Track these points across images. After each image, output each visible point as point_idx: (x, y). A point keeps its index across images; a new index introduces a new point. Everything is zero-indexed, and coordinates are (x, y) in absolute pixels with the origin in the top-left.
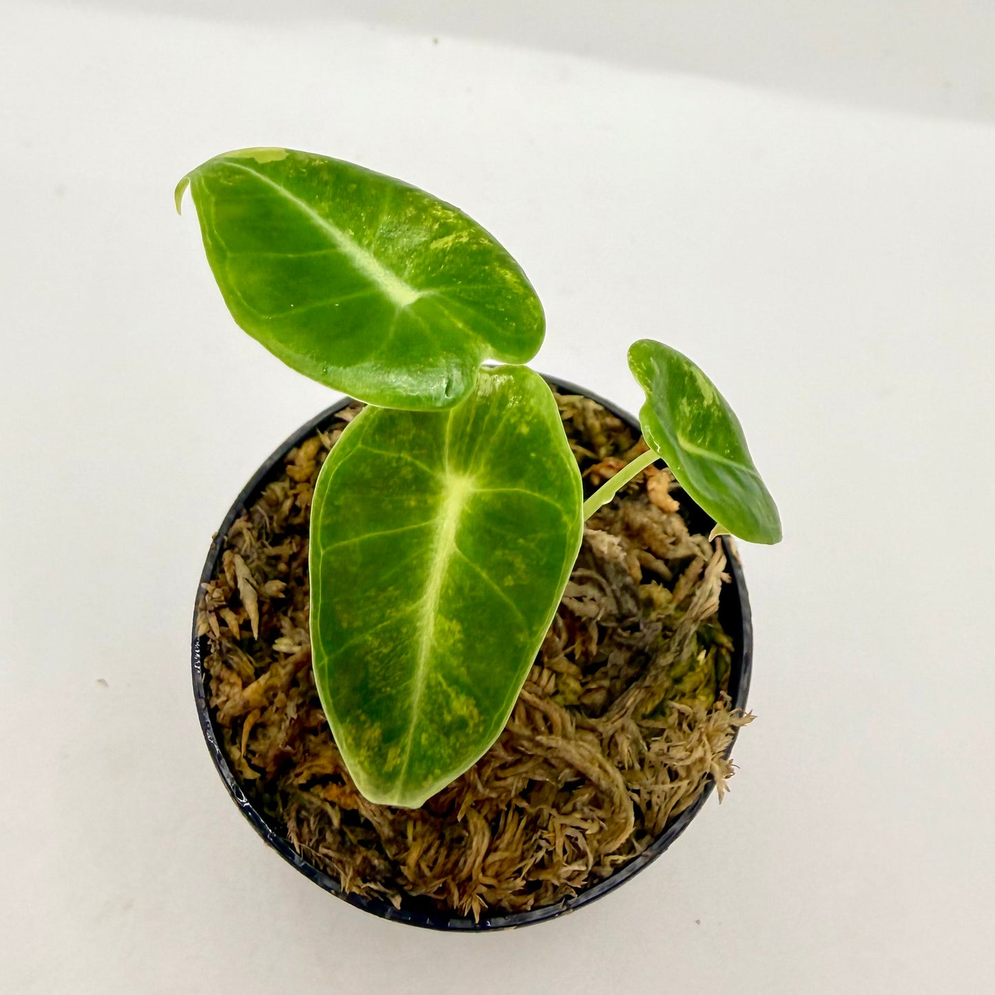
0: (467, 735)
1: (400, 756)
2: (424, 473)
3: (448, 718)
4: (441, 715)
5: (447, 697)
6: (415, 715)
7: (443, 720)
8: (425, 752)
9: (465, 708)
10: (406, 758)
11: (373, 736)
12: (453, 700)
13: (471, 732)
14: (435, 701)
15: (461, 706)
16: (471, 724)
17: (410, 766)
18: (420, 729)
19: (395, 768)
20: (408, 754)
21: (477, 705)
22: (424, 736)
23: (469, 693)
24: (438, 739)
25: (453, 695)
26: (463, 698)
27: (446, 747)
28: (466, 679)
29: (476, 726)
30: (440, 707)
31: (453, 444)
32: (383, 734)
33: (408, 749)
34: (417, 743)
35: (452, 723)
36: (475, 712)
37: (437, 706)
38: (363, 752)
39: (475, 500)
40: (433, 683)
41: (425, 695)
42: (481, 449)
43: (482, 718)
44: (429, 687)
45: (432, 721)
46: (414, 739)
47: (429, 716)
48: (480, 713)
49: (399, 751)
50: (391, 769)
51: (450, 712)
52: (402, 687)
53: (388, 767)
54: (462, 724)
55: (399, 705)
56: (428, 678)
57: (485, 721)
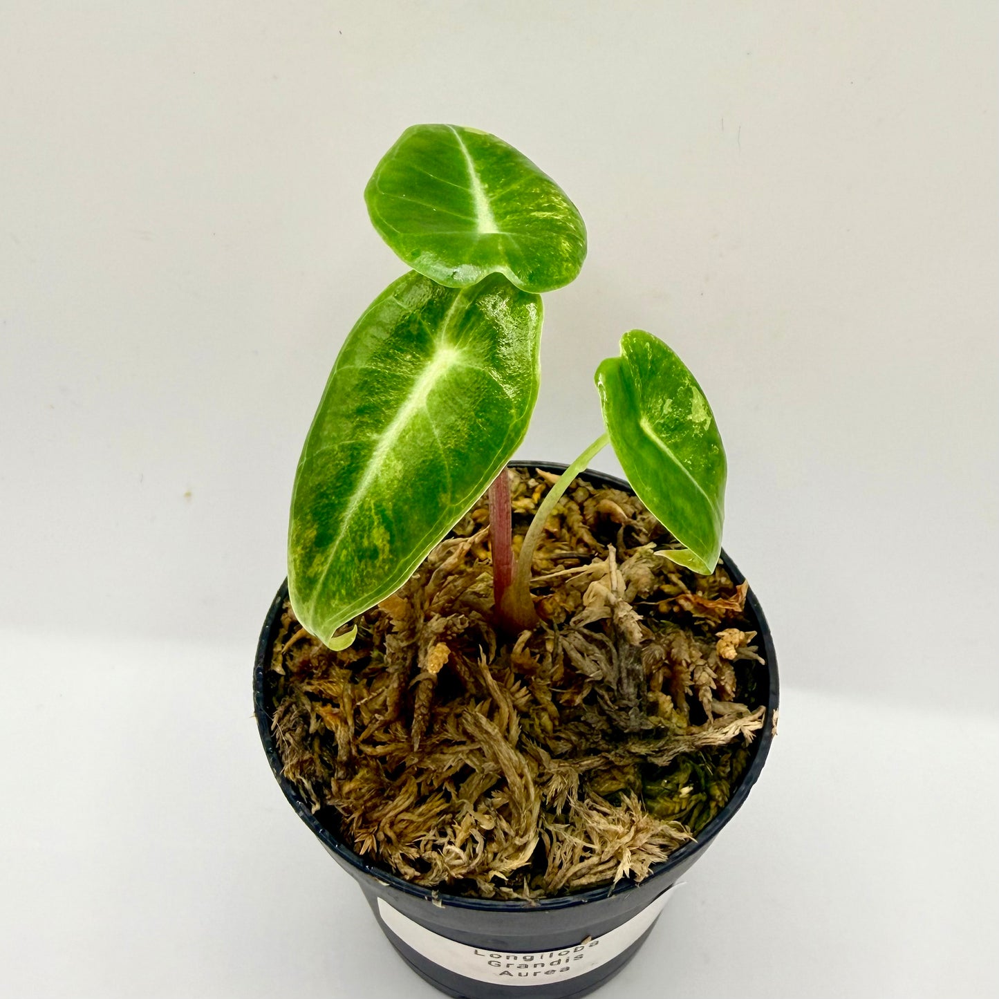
0: (374, 566)
1: (322, 564)
2: (426, 334)
3: (366, 543)
4: (362, 537)
5: (372, 523)
6: (344, 529)
7: (361, 543)
8: (340, 567)
9: (381, 540)
10: (326, 567)
11: (310, 536)
12: (374, 528)
13: (378, 565)
14: (362, 522)
15: (379, 537)
16: (381, 558)
17: (327, 578)
18: (343, 545)
19: (316, 575)
20: (328, 565)
21: (391, 542)
22: (344, 552)
23: (388, 528)
24: (353, 559)
25: (376, 524)
26: (382, 530)
27: (356, 570)
28: (389, 513)
29: (384, 561)
30: (364, 530)
31: (453, 316)
32: (316, 537)
33: (330, 559)
34: (337, 558)
35: (367, 550)
36: (387, 548)
37: (361, 528)
38: (299, 549)
39: (454, 368)
40: (366, 506)
41: (356, 514)
42: (471, 328)
43: (391, 556)
44: (361, 507)
45: (354, 540)
46: (336, 552)
47: (353, 535)
48: (391, 551)
49: (323, 559)
50: (312, 575)
51: (369, 537)
52: (342, 500)
53: (311, 572)
54: (374, 553)
55: (336, 514)
56: (363, 501)
57: (391, 561)
